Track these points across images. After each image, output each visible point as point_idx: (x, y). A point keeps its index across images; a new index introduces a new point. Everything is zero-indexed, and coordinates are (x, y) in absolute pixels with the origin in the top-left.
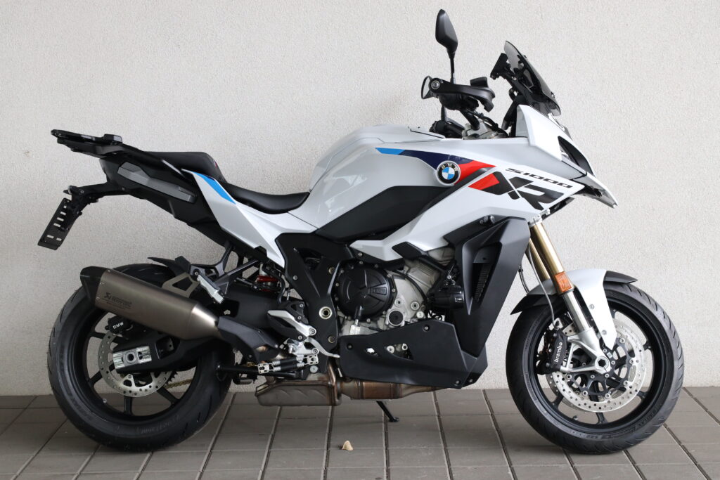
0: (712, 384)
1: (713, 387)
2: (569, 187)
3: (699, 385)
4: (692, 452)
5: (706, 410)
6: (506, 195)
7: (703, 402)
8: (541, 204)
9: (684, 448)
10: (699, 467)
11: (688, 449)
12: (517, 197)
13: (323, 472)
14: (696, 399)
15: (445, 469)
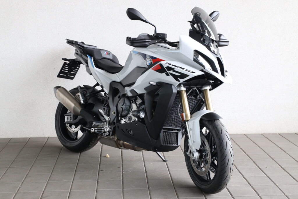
2: (193, 72)
3: (232, 133)
6: (164, 74)
8: (179, 79)
12: (169, 75)
13: (99, 165)
15: (143, 164)
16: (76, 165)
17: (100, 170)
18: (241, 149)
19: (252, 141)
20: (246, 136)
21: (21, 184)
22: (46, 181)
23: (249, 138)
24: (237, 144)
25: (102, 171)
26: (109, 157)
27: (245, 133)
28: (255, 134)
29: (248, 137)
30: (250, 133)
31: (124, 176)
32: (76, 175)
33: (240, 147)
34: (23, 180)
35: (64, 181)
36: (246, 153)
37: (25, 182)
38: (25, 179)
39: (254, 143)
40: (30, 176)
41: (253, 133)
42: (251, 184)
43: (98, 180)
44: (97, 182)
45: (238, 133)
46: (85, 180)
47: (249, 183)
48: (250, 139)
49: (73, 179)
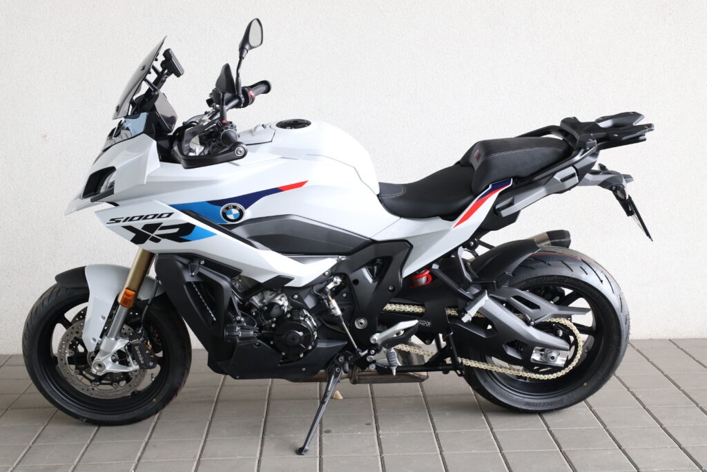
0: (651, 337)
1: (651, 339)
3: (639, 338)
4: (640, 397)
5: (648, 360)
7: (644, 353)
9: (632, 393)
10: (648, 410)
11: (637, 394)
14: (638, 350)
16: (263, 420)
17: (324, 430)
18: (666, 376)
19: (690, 356)
20: (675, 344)
21: (134, 465)
22: (195, 457)
23: (682, 349)
24: (654, 365)
25: (328, 432)
26: (341, 398)
27: (672, 337)
28: (695, 339)
29: (680, 347)
30: (683, 336)
31: (383, 445)
32: (266, 443)
33: (662, 372)
34: (139, 454)
35: (238, 457)
36: (679, 388)
37: (142, 461)
38: (142, 453)
39: (697, 361)
40: (155, 446)
41: (691, 337)
42: (702, 465)
43: (320, 457)
44: (318, 459)
45: (654, 337)
46: (288, 457)
47: (697, 464)
48: (685, 352)
49: (261, 454)
